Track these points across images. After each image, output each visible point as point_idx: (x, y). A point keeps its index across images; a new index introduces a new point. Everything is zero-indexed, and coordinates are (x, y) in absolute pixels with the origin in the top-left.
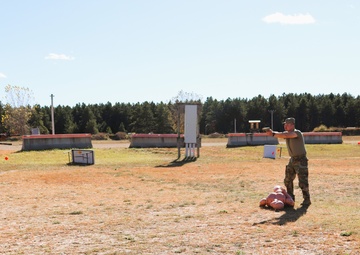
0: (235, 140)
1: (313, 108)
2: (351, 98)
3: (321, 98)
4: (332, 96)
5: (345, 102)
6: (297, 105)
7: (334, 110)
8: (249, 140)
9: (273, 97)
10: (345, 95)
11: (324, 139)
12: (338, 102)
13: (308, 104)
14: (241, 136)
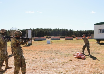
0: (36, 39)
1: (43, 32)
2: (51, 29)
3: (45, 29)
4: (47, 29)
5: (50, 30)
6: (40, 31)
7: (48, 32)
8: (39, 39)
9: (34, 29)
10: (50, 29)
11: (56, 39)
12: (49, 30)
13: (42, 31)
14: (38, 38)
